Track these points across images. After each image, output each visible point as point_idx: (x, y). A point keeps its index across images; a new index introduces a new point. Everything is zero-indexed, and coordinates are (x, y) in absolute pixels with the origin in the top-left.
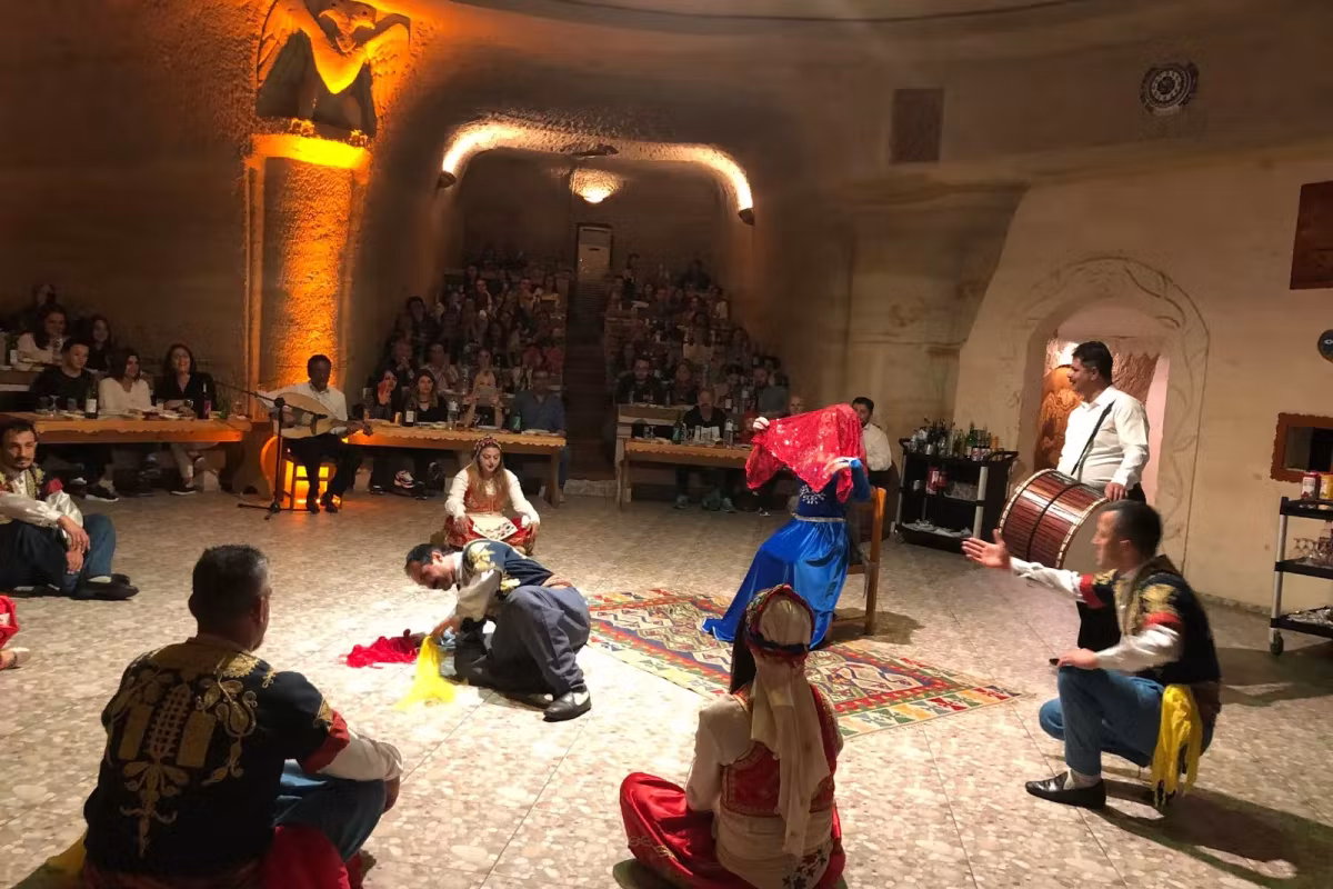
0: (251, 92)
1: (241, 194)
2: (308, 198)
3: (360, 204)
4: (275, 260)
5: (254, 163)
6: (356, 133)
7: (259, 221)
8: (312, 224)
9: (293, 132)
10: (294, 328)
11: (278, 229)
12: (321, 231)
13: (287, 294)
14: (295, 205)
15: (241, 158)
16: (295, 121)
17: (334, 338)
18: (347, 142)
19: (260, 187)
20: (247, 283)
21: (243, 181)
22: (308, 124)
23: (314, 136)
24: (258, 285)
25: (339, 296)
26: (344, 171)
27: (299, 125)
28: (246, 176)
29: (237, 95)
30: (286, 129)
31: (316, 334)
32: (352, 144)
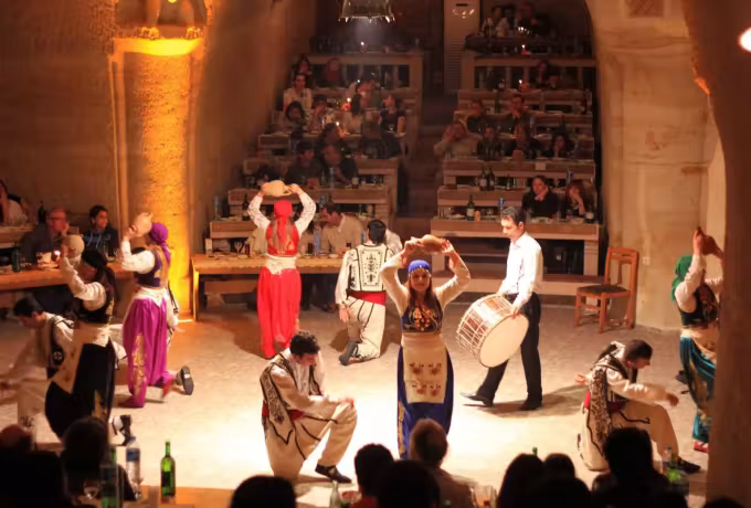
0: (110, 6)
1: (106, 83)
2: (157, 83)
3: (198, 76)
4: (134, 133)
5: (116, 58)
6: (190, 29)
7: (122, 103)
8: (161, 103)
9: (143, 37)
10: (153, 185)
11: (136, 107)
12: (169, 107)
13: (146, 160)
14: (147, 89)
15: (106, 55)
16: (144, 29)
17: (184, 190)
18: (184, 37)
19: (120, 76)
20: (115, 151)
21: (108, 73)
22: (154, 30)
23: (159, 38)
24: (124, 152)
25: (186, 156)
26: (184, 56)
27: (147, 32)
28: (110, 70)
29: (100, 9)
30: (137, 34)
31: (169, 189)
32: (189, 39)
